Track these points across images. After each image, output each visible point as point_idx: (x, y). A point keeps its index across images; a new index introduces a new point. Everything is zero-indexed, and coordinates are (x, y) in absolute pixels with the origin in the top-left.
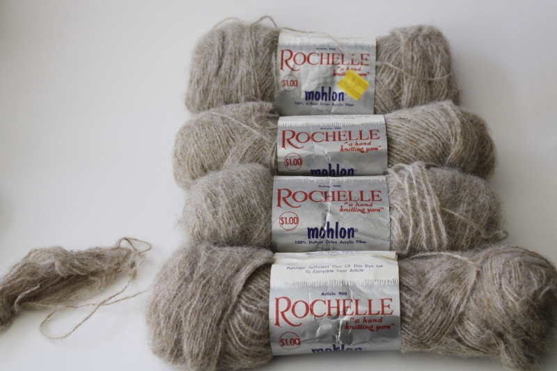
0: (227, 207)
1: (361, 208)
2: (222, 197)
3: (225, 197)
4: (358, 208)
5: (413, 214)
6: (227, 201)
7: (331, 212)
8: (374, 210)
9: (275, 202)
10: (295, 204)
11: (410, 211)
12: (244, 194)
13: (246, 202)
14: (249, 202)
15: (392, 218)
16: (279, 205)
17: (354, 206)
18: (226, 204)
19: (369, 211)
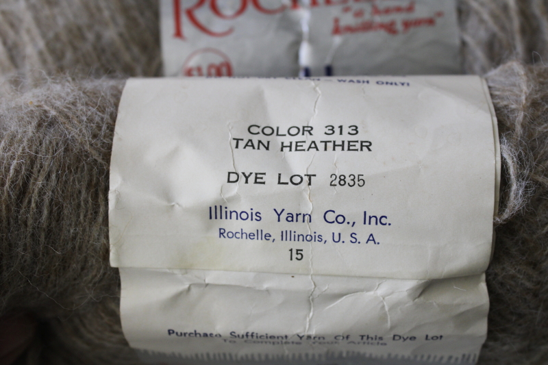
0: (44, 62)
1: (385, 19)
2: (28, 31)
3: (35, 32)
4: (378, 19)
5: (523, 31)
6: (41, 44)
7: (312, 41)
8: (418, 23)
9: (167, 25)
10: (218, 25)
11: (516, 23)
12: (84, 20)
13: (90, 36)
14: (99, 37)
15: (468, 39)
16: (178, 33)
17: (367, 17)
18: (41, 53)
19: (407, 25)
